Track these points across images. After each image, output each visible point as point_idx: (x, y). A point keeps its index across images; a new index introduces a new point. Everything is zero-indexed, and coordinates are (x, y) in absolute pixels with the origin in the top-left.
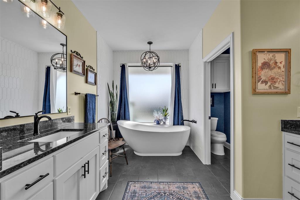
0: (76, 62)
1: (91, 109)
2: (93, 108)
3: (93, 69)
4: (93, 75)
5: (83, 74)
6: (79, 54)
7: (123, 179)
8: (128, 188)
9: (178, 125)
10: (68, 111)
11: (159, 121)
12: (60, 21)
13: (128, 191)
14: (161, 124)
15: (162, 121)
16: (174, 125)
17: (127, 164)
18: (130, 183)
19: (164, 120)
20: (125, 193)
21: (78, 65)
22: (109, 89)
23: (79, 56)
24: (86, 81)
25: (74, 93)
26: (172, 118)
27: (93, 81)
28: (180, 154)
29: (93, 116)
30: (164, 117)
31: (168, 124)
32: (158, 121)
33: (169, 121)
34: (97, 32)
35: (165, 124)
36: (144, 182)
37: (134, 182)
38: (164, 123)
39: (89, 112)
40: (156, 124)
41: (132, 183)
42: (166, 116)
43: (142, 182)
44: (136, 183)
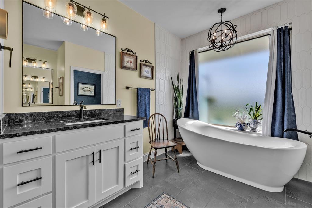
0: (126, 59)
1: (143, 103)
2: (145, 102)
3: (149, 63)
4: (149, 69)
5: (135, 69)
6: (131, 50)
7: (162, 186)
8: (158, 200)
9: (282, 137)
10: (118, 103)
11: (243, 125)
12: (104, 26)
13: (156, 202)
14: (247, 130)
15: (249, 126)
16: (272, 135)
17: (179, 171)
18: (165, 195)
19: (252, 126)
20: (151, 204)
21: (130, 61)
22: (172, 82)
23: (131, 53)
24: (140, 76)
25: (125, 87)
26: (267, 124)
27: (149, 75)
28: (280, 190)
29: (145, 110)
30: (252, 120)
31: (261, 132)
32: (241, 125)
33: (263, 128)
34: (155, 24)
35: (254, 132)
36: (181, 203)
37: (170, 196)
38: (254, 130)
39: (140, 106)
40: (237, 129)
41: (167, 196)
42: (256, 118)
43: (179, 201)
44: (171, 198)
